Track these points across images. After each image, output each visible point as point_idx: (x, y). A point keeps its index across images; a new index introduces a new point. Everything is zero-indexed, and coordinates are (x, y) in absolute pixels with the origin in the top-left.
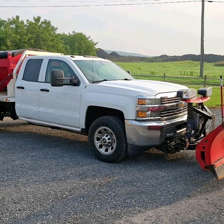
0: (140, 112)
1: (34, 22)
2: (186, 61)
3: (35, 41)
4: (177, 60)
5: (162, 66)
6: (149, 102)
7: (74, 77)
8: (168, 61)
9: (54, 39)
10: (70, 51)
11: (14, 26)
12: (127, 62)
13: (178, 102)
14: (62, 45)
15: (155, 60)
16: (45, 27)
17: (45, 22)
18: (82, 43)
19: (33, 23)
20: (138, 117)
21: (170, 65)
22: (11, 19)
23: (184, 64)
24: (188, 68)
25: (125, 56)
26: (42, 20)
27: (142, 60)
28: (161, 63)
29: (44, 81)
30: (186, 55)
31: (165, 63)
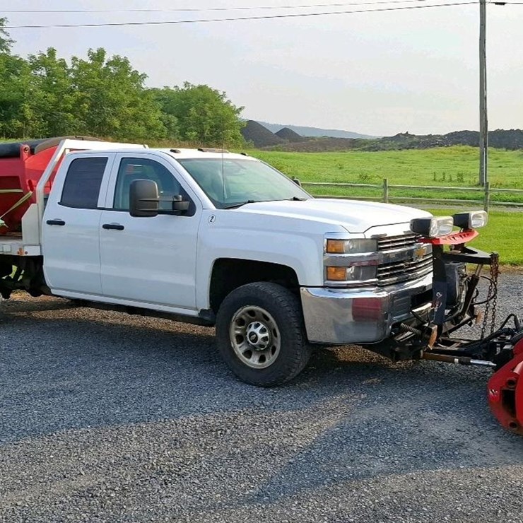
0: (333, 269)
1: (90, 62)
2: (455, 147)
3: (92, 106)
4: (434, 146)
5: (398, 160)
6: (351, 247)
7: (181, 196)
8: (413, 148)
9: (137, 101)
10: (178, 127)
11: (44, 73)
12: (315, 151)
13: (412, 244)
14: (159, 114)
15: (381, 146)
16: (117, 74)
17: (116, 62)
18: (206, 109)
19: (88, 66)
20: (328, 280)
21: (415, 158)
22: (37, 56)
23: (450, 153)
24: (457, 162)
25: (313, 138)
26: (108, 57)
27: (352, 145)
28: (396, 153)
29: (112, 207)
30: (456, 132)
31: (404, 152)
